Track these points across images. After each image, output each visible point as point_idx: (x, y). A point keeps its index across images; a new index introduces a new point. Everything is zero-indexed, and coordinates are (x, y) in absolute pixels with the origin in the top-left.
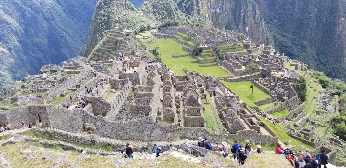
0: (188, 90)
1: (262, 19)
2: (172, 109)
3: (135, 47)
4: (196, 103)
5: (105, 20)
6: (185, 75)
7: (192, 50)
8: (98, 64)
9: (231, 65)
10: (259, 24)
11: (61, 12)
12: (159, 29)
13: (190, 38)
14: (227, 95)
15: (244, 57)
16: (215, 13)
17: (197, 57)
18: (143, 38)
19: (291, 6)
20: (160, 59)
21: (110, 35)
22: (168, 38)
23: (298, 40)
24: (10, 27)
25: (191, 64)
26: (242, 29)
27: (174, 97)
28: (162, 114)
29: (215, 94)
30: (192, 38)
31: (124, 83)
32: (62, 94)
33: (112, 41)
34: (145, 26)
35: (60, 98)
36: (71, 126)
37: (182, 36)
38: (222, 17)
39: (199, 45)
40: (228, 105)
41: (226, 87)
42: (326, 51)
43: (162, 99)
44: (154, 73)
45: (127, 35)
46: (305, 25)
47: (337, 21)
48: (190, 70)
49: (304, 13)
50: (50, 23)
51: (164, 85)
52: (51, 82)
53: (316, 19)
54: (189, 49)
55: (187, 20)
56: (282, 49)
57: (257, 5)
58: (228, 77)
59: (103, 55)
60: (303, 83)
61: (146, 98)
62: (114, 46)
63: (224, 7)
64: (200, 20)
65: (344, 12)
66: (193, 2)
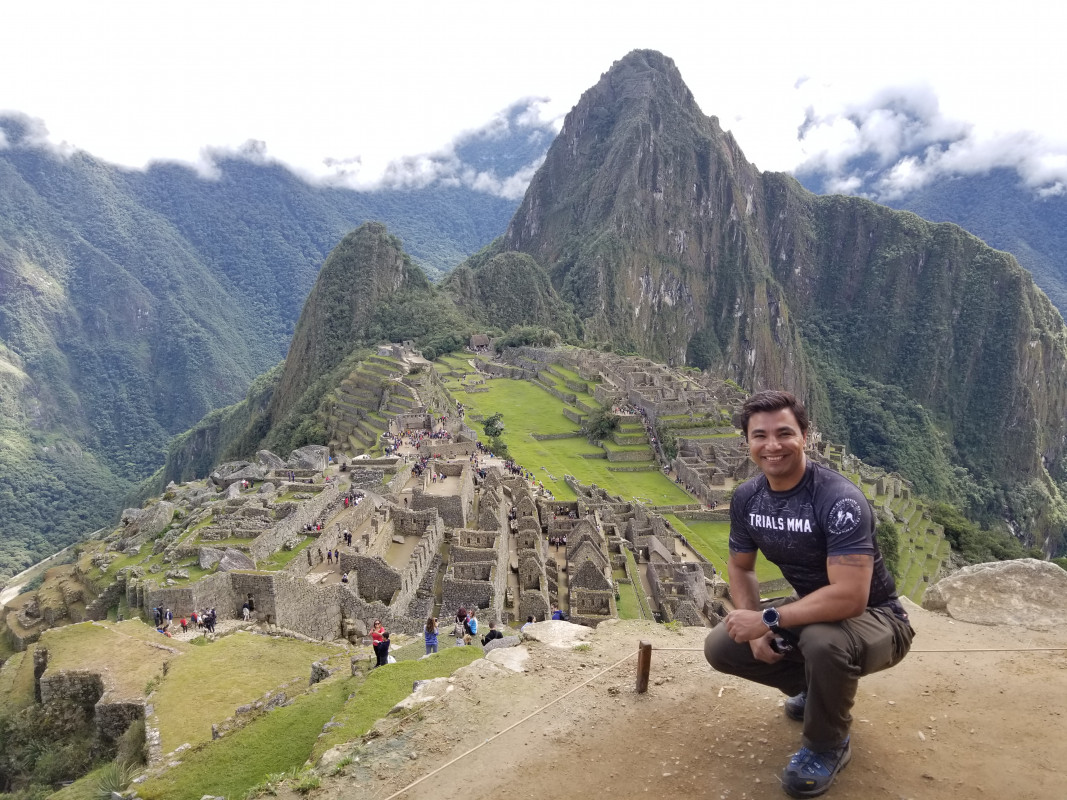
0: (580, 544)
1: (797, 330)
2: (540, 594)
3: (434, 406)
4: (598, 580)
5: (342, 311)
6: (573, 499)
7: (590, 420)
8: (360, 468)
9: (695, 476)
10: (788, 345)
11: (199, 267)
12: (499, 351)
13: (586, 386)
14: (680, 560)
15: (732, 454)
16: (659, 307)
17: (601, 442)
18: (451, 375)
19: (882, 297)
20: (505, 447)
21: (366, 367)
22: (521, 378)
23: (901, 396)
24: (39, 302)
25: (586, 462)
26: (734, 357)
27: (544, 560)
28: (516, 604)
29: (647, 557)
30: (593, 386)
31: (426, 523)
32: (288, 544)
33: (369, 385)
34: (458, 337)
35: (283, 554)
36: (316, 624)
37: (563, 378)
38: (679, 319)
39: (608, 409)
40: (682, 590)
41: (679, 537)
42: (983, 436)
43: (515, 566)
44: (495, 496)
45: (414, 372)
46: (923, 354)
47: (1016, 348)
48: (584, 480)
49: (921, 320)
50: (162, 299)
51: (521, 528)
52: (257, 512)
53: (956, 339)
54: (582, 418)
55: (577, 322)
56: (854, 420)
57: (782, 288)
58: (684, 508)
59: (342, 423)
60: (890, 538)
61: (481, 563)
62: (376, 400)
63: (686, 291)
64: (615, 325)
65: (1038, 325)
66: (596, 273)
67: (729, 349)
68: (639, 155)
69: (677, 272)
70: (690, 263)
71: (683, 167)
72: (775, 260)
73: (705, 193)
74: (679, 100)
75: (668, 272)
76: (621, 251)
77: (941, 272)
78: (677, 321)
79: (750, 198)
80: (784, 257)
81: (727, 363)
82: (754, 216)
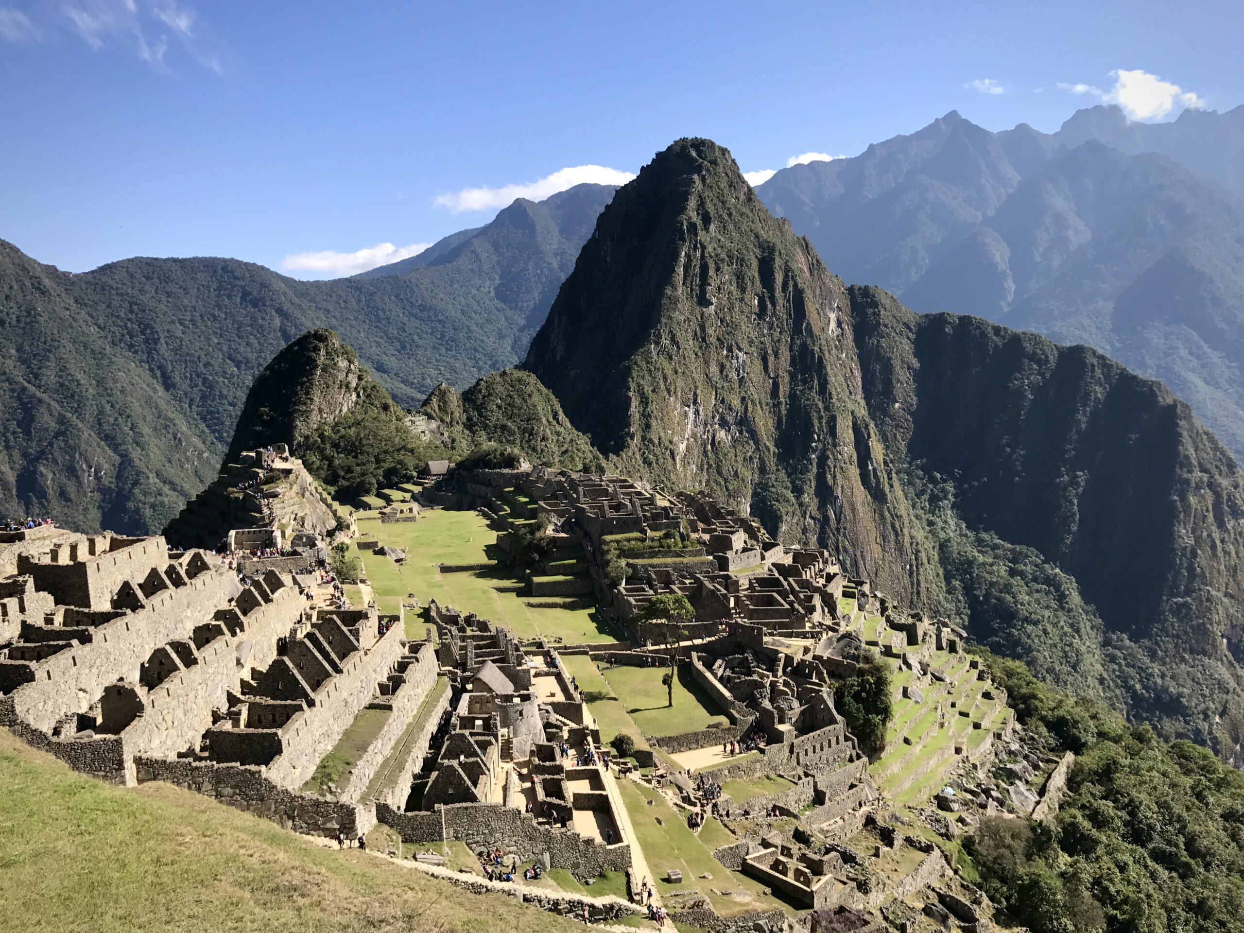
1: (894, 475)
4: (295, 689)
9: (630, 605)
15: (697, 580)
16: (712, 444)
17: (527, 572)
22: (470, 508)
23: (1034, 558)
25: (494, 595)
26: (813, 508)
38: (739, 459)
39: (541, 528)
45: (272, 480)
50: (121, 456)
56: (975, 589)
57: (873, 423)
58: (606, 648)
61: (54, 643)
63: (748, 425)
65: (1204, 470)
66: (628, 399)
67: (806, 498)
68: (682, 260)
69: (736, 403)
70: (753, 390)
71: (740, 275)
72: (869, 391)
73: (769, 306)
74: (737, 198)
75: (723, 402)
76: (659, 375)
78: (736, 461)
79: (833, 316)
80: (879, 388)
81: (804, 516)
82: (840, 337)
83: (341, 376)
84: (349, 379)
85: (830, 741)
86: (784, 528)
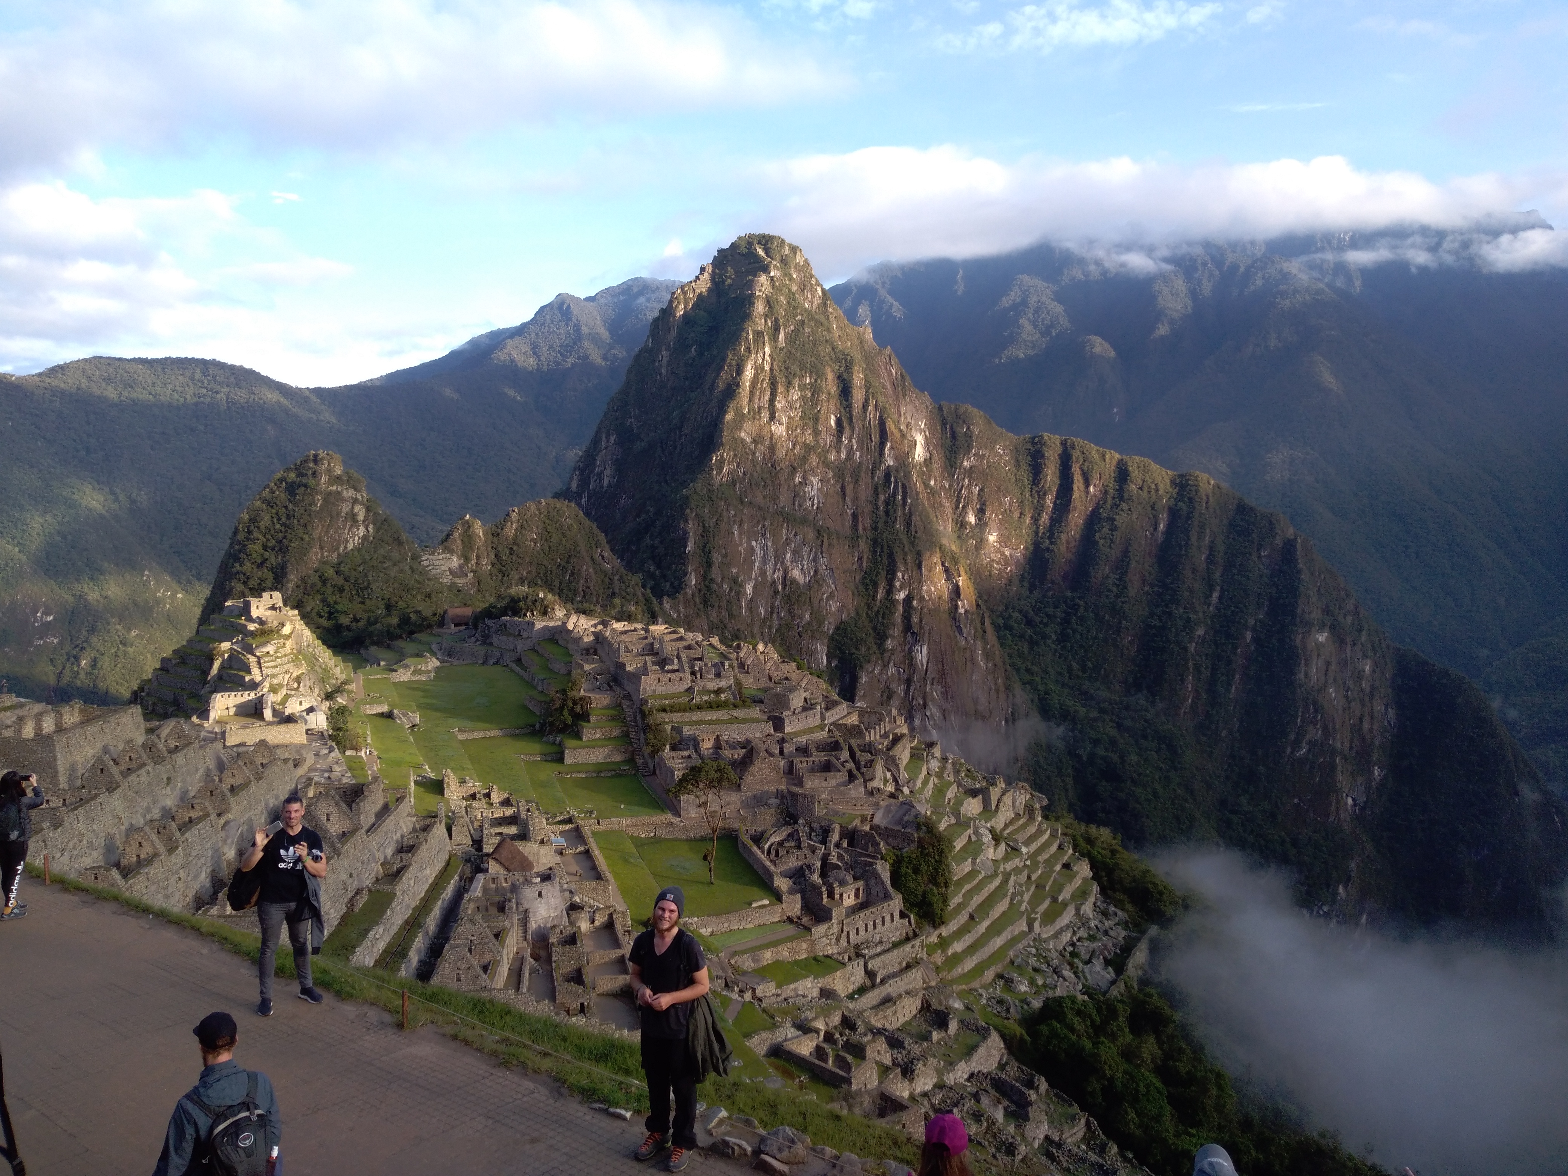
1: (988, 621)
10: (975, 639)
12: (475, 627)
13: (570, 664)
16: (784, 585)
17: (558, 738)
22: (496, 664)
25: (522, 764)
26: (898, 657)
34: (426, 612)
37: (548, 657)
38: (815, 601)
39: (575, 688)
42: (1262, 769)
45: (263, 634)
46: (1172, 654)
47: (1298, 642)
53: (1215, 632)
54: (546, 706)
55: (647, 600)
58: (647, 822)
62: (201, 678)
63: (824, 561)
64: (712, 607)
65: (1327, 611)
66: (686, 533)
67: (889, 644)
69: (809, 536)
70: (830, 524)
71: (815, 390)
72: (961, 524)
73: (847, 427)
74: (812, 303)
75: (796, 535)
77: (1189, 539)
78: (812, 605)
79: (920, 439)
80: (972, 519)
81: (885, 666)
82: (928, 462)
83: (345, 508)
84: (356, 511)
85: (883, 918)
86: (864, 679)
